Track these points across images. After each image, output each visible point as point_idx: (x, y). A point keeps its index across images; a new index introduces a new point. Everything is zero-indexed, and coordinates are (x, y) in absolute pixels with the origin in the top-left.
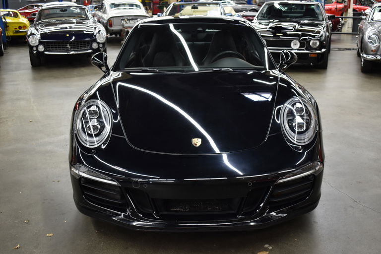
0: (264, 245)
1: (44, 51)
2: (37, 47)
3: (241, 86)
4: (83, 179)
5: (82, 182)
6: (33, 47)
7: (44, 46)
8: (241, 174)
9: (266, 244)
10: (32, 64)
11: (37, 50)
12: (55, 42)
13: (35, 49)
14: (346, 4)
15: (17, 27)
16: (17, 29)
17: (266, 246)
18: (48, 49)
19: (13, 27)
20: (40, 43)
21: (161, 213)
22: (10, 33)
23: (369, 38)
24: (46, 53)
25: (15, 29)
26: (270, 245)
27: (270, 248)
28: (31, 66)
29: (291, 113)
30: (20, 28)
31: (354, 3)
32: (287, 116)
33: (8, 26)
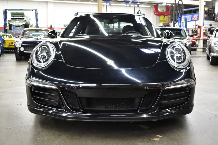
0: (157, 135)
1: (24, 51)
2: (20, 48)
3: (139, 45)
4: (33, 87)
5: (32, 89)
6: (17, 48)
7: (24, 48)
8: (140, 82)
9: (158, 135)
10: (16, 59)
11: (20, 50)
12: (30, 46)
13: (18, 49)
14: (199, 35)
15: (11, 43)
16: (10, 44)
17: (158, 136)
18: (26, 50)
19: (8, 43)
20: (22, 46)
21: (85, 109)
22: (6, 46)
23: (214, 44)
24: (25, 52)
25: (9, 44)
26: (160, 135)
27: (161, 137)
28: (16, 60)
29: (172, 52)
30: (12, 43)
31: (203, 35)
32: (170, 54)
33: (5, 42)
